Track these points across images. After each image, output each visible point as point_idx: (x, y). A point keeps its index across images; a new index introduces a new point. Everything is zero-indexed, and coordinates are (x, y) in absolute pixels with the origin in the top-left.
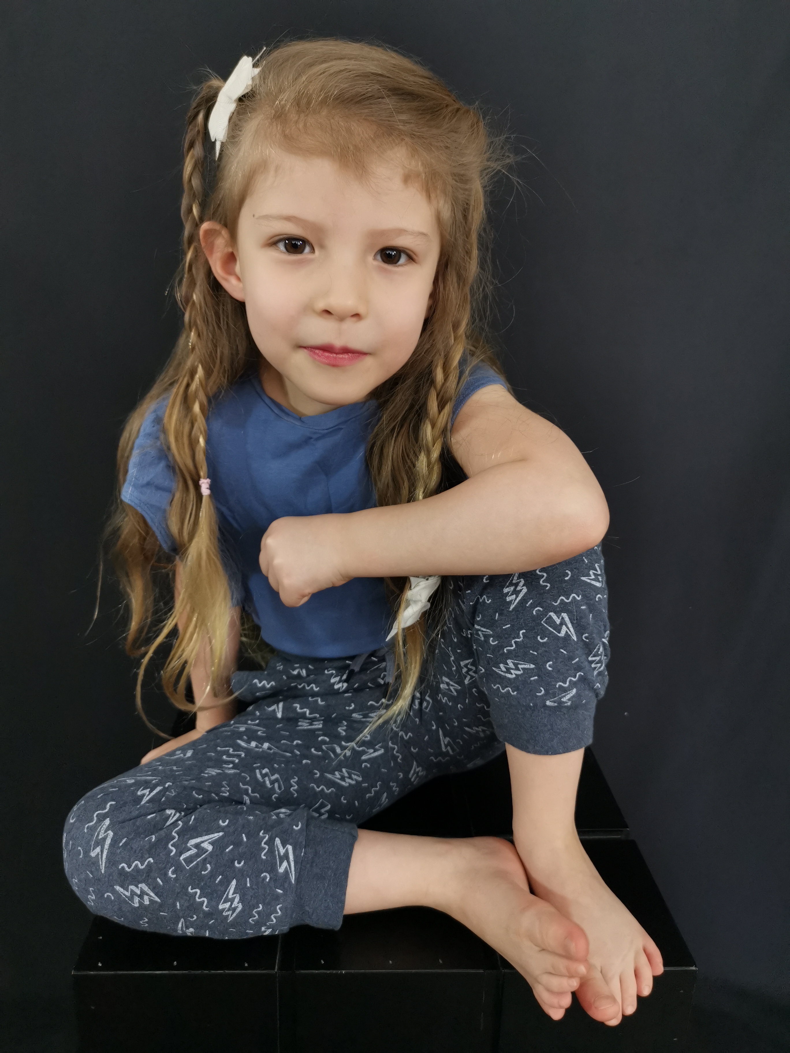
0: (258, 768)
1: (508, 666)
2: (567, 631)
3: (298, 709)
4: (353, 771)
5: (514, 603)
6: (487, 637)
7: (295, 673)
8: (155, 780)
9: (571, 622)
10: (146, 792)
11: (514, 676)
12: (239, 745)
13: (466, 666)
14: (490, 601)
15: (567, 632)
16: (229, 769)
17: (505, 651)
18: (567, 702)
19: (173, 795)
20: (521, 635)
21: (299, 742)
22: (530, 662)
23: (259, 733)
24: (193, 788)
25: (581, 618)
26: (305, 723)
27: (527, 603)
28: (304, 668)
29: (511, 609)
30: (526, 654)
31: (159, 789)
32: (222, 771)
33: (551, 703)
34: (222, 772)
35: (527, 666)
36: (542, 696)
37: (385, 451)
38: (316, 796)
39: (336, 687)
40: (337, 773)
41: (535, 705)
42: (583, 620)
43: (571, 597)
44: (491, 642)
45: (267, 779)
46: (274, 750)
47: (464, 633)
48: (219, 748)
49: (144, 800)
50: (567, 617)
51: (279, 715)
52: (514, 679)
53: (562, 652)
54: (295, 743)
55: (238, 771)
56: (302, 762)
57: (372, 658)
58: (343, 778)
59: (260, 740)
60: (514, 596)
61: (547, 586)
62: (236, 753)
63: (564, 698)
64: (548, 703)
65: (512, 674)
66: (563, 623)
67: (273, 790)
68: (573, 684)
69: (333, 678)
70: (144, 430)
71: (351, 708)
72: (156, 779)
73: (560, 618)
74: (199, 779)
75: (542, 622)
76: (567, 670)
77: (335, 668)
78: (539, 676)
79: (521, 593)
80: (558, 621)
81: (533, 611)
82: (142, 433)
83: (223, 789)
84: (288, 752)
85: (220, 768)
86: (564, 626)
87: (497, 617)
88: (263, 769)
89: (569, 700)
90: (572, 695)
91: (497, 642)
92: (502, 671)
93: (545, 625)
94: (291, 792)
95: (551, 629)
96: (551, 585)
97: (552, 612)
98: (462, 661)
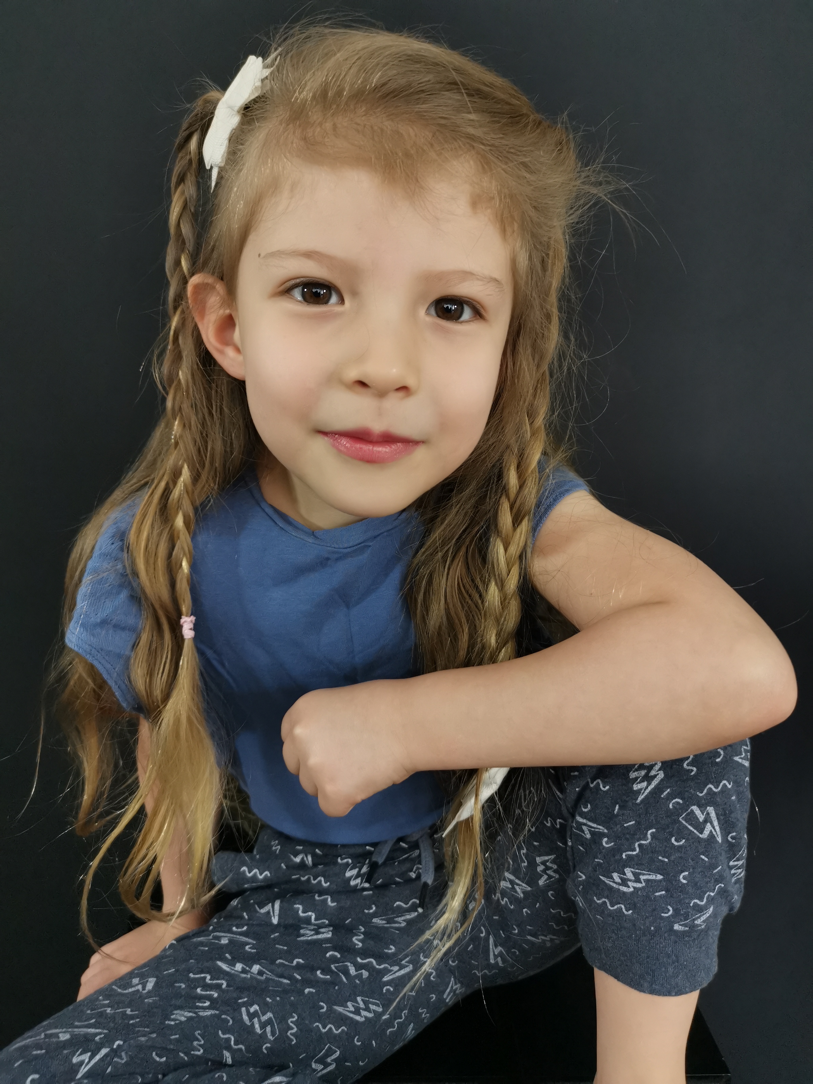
0: (244, 1004)
1: (625, 877)
2: (711, 830)
3: (300, 912)
4: (371, 1000)
5: (644, 793)
6: (597, 836)
7: (298, 860)
8: (98, 1033)
9: (718, 818)
10: (84, 1058)
11: (632, 889)
12: (220, 969)
13: (544, 863)
14: (607, 787)
15: (711, 832)
16: (204, 1008)
17: (624, 857)
18: (701, 925)
19: (123, 1062)
20: (649, 836)
21: (301, 961)
22: (657, 871)
23: (247, 948)
24: (153, 1048)
25: (731, 812)
26: (310, 930)
27: (662, 793)
28: (310, 853)
29: (638, 801)
30: (652, 860)
31: (104, 1051)
32: (195, 1013)
33: (680, 927)
34: (194, 1015)
35: (652, 877)
36: (668, 917)
37: (435, 582)
38: (321, 1039)
39: (353, 883)
40: (349, 1004)
41: (658, 929)
42: (732, 815)
43: (721, 784)
44: (604, 844)
45: (256, 1020)
46: (268, 974)
47: (549, 822)
48: (191, 975)
49: (81, 1071)
50: (714, 812)
51: (275, 921)
52: (632, 893)
53: (703, 860)
54: (295, 962)
55: (217, 1012)
56: (304, 992)
57: (401, 843)
58: (357, 1012)
59: (249, 960)
60: (645, 784)
61: (692, 771)
62: (215, 982)
63: (699, 920)
64: (677, 927)
65: (629, 887)
66: (708, 820)
67: (263, 1036)
68: (711, 900)
69: (349, 870)
70: (100, 549)
71: (371, 911)
72: (100, 1034)
73: (705, 814)
74: (163, 1030)
75: (680, 819)
76: (707, 883)
77: (350, 856)
78: (667, 891)
79: (656, 779)
80: (701, 818)
81: (669, 803)
82: (96, 553)
83: (195, 1043)
84: (285, 978)
85: (193, 1008)
86: (709, 824)
87: (616, 810)
88: (251, 1005)
89: (704, 921)
90: (708, 915)
91: (612, 844)
92: (614, 882)
93: (684, 822)
94: (288, 1037)
95: (691, 828)
96: (698, 770)
97: (694, 805)
98: (540, 856)
